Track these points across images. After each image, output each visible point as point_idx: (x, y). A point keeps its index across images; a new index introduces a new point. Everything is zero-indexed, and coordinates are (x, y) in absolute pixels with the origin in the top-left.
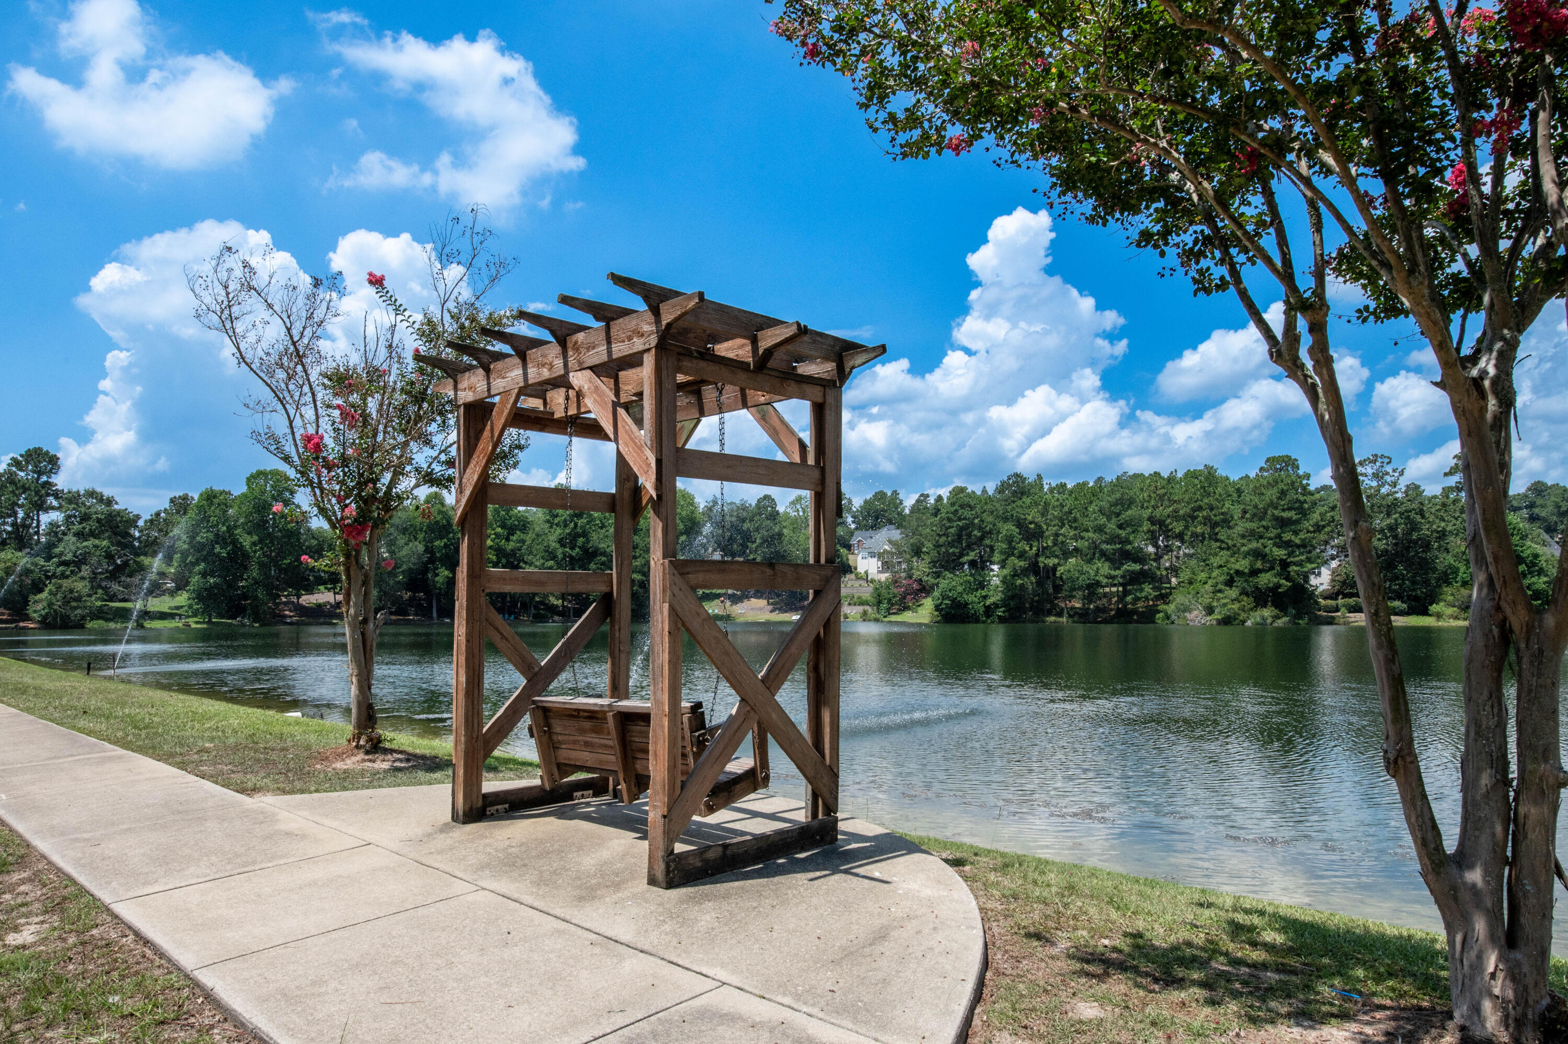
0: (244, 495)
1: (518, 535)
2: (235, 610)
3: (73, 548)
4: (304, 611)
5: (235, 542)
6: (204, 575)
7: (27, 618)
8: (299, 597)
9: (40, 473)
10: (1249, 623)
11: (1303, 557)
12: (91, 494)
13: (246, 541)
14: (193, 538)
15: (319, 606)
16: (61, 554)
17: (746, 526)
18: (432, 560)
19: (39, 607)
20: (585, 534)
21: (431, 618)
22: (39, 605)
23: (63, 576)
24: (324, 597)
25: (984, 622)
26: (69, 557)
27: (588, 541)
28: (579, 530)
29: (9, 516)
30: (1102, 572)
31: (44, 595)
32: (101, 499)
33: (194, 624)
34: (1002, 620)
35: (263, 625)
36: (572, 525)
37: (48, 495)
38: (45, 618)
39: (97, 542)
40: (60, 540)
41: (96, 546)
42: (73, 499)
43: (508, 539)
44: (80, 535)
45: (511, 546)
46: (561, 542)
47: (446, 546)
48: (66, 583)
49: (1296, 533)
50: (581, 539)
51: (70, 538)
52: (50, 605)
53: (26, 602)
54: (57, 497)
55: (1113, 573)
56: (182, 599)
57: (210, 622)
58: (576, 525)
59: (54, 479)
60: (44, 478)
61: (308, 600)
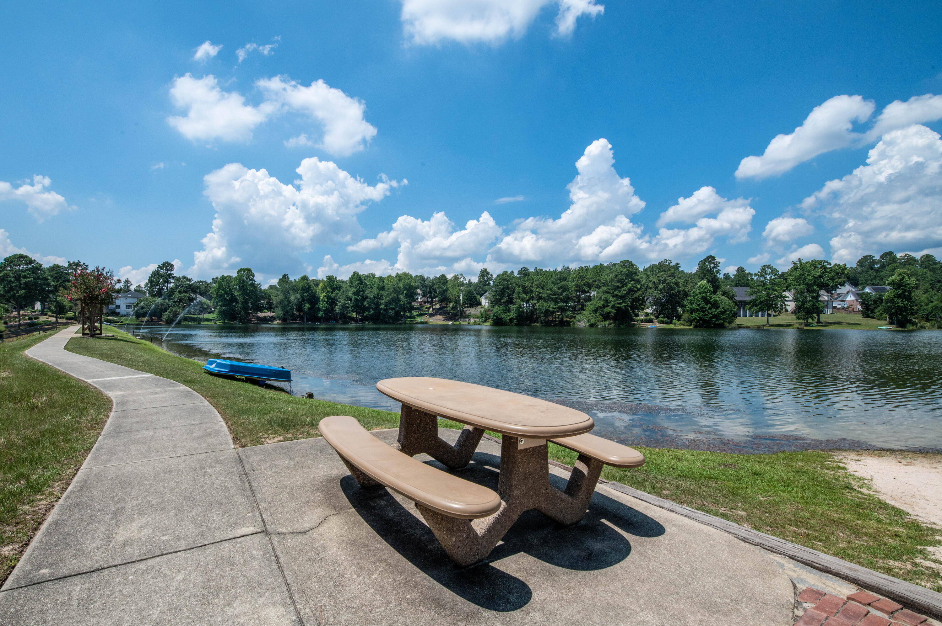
0: (236, 277)
1: (337, 291)
2: (233, 318)
3: (177, 296)
4: (258, 318)
5: (232, 294)
6: (221, 306)
7: (162, 321)
8: (256, 314)
9: (168, 270)
10: (600, 326)
11: (621, 301)
12: (184, 277)
13: (236, 294)
14: (217, 293)
15: (265, 317)
16: (174, 298)
17: (435, 287)
18: (303, 301)
19: (166, 317)
20: (363, 291)
21: (304, 322)
22: (165, 315)
23: (174, 306)
24: (266, 314)
25: (509, 325)
26: (176, 300)
27: (364, 293)
28: (361, 289)
29: (157, 285)
30: (552, 306)
31: (167, 313)
32: (187, 279)
33: (218, 323)
34: (516, 324)
35: (243, 324)
36: (358, 287)
37: (170, 278)
38: (167, 320)
39: (185, 294)
40: (174, 294)
41: (185, 296)
42: (178, 279)
43: (332, 293)
44: (180, 292)
45: (333, 295)
46: (354, 294)
47: (308, 295)
48: (174, 309)
49: (620, 291)
50: (361, 293)
51: (177, 293)
52: (169, 316)
53: (162, 316)
54: (173, 279)
55: (555, 307)
56: (215, 315)
57: (224, 323)
58: (360, 287)
59: (172, 272)
60: (169, 272)
61: (260, 315)
